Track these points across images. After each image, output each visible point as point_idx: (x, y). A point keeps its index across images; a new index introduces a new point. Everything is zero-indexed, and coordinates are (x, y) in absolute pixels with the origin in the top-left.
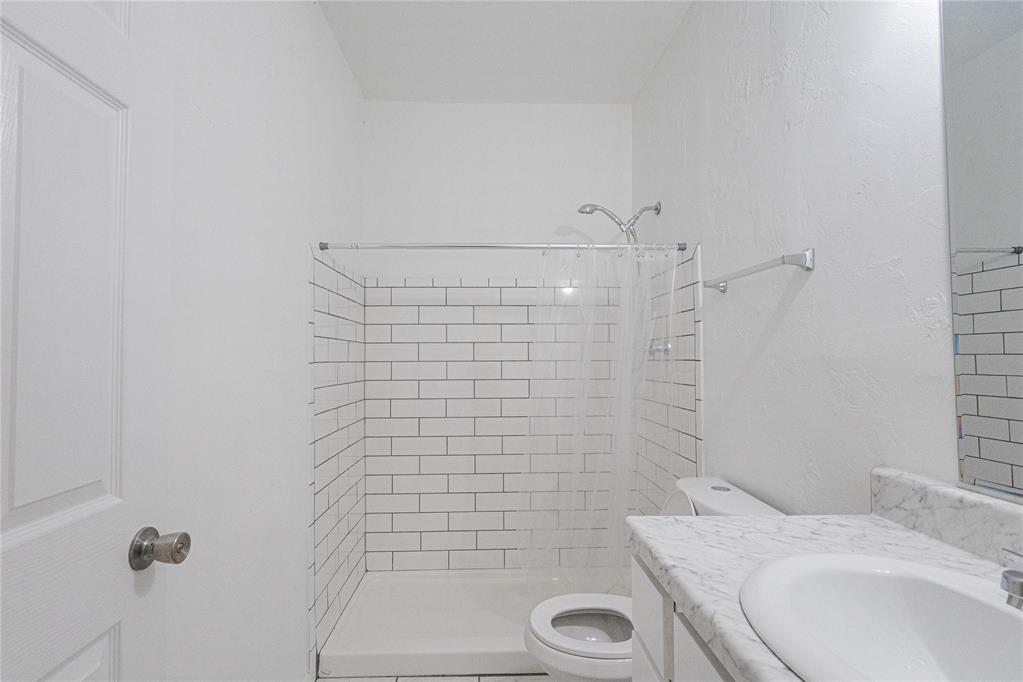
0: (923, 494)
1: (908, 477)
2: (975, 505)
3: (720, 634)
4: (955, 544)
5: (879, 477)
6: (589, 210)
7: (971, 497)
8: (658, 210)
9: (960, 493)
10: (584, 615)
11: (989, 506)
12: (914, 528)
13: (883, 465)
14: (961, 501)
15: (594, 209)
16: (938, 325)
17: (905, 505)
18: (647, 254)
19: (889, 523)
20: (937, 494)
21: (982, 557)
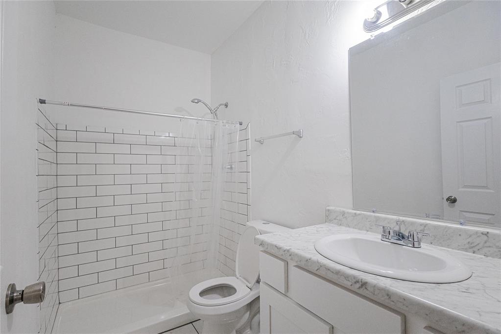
0: (343, 213)
1: (338, 209)
2: (359, 214)
3: (323, 265)
4: (354, 228)
5: (329, 210)
6: (196, 101)
7: (358, 212)
8: (226, 106)
9: (355, 211)
10: (214, 288)
11: (363, 214)
12: (340, 225)
13: (328, 206)
14: (355, 214)
15: (199, 101)
16: (347, 159)
17: (338, 218)
18: (227, 125)
19: (332, 225)
20: (348, 213)
21: (361, 230)
